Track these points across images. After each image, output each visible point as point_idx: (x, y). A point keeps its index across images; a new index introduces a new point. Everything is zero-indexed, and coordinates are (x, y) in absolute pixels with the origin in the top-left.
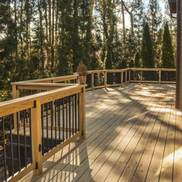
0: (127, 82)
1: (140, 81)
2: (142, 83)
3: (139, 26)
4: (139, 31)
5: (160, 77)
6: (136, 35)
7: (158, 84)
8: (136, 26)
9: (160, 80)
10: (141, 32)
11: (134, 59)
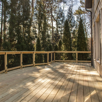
0: (52, 61)
1: (62, 61)
2: (64, 62)
3: (62, 27)
4: (61, 30)
5: (77, 57)
6: (60, 32)
7: (76, 63)
8: (59, 27)
9: (77, 60)
10: (63, 31)
11: (58, 45)
